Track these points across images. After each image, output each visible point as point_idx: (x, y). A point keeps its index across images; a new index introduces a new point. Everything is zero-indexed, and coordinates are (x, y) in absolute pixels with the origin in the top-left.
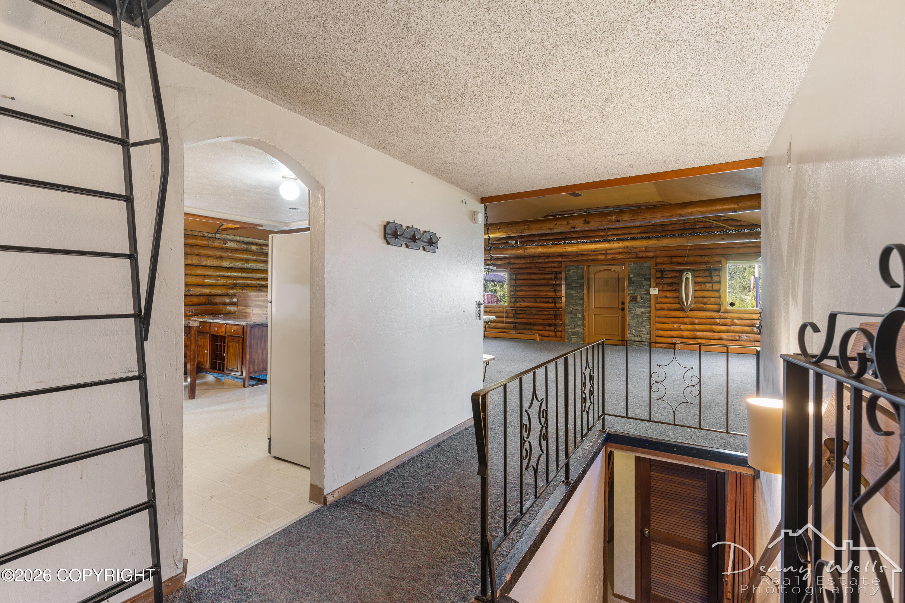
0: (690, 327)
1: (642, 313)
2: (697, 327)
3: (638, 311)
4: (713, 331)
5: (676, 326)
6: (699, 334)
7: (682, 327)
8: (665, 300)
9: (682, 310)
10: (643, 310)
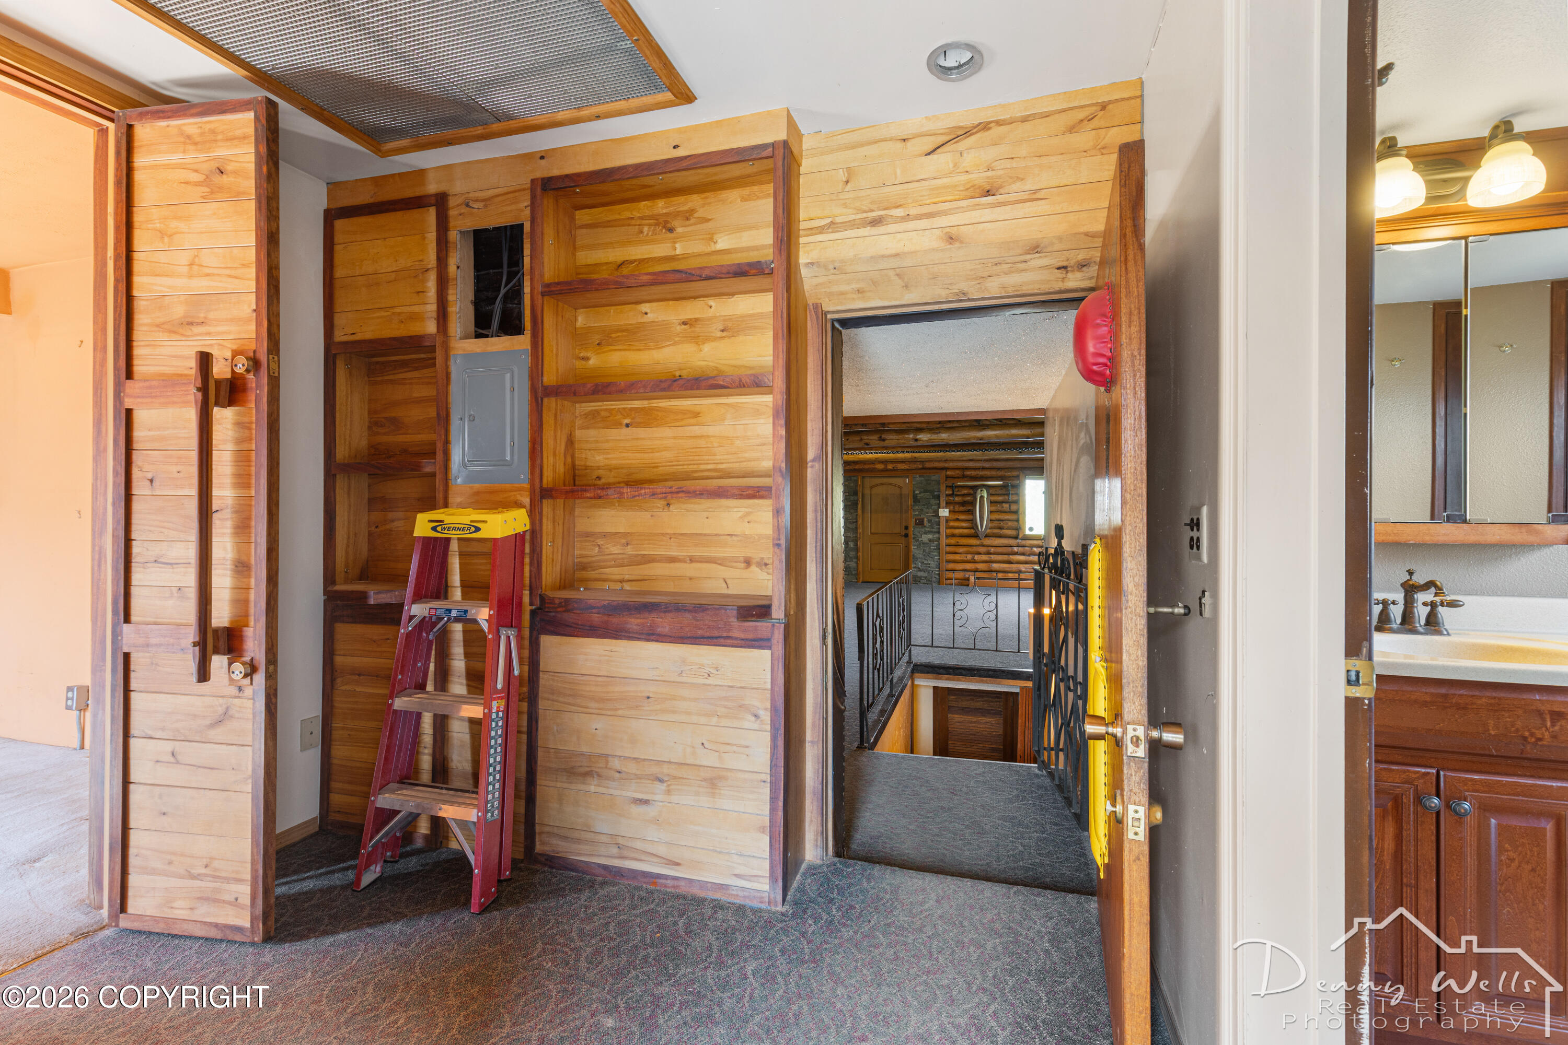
0: (985, 557)
1: (930, 540)
2: (993, 557)
3: (925, 538)
4: (1010, 562)
5: (969, 557)
6: (995, 566)
7: (976, 557)
8: (956, 524)
9: (976, 536)
10: (930, 536)
